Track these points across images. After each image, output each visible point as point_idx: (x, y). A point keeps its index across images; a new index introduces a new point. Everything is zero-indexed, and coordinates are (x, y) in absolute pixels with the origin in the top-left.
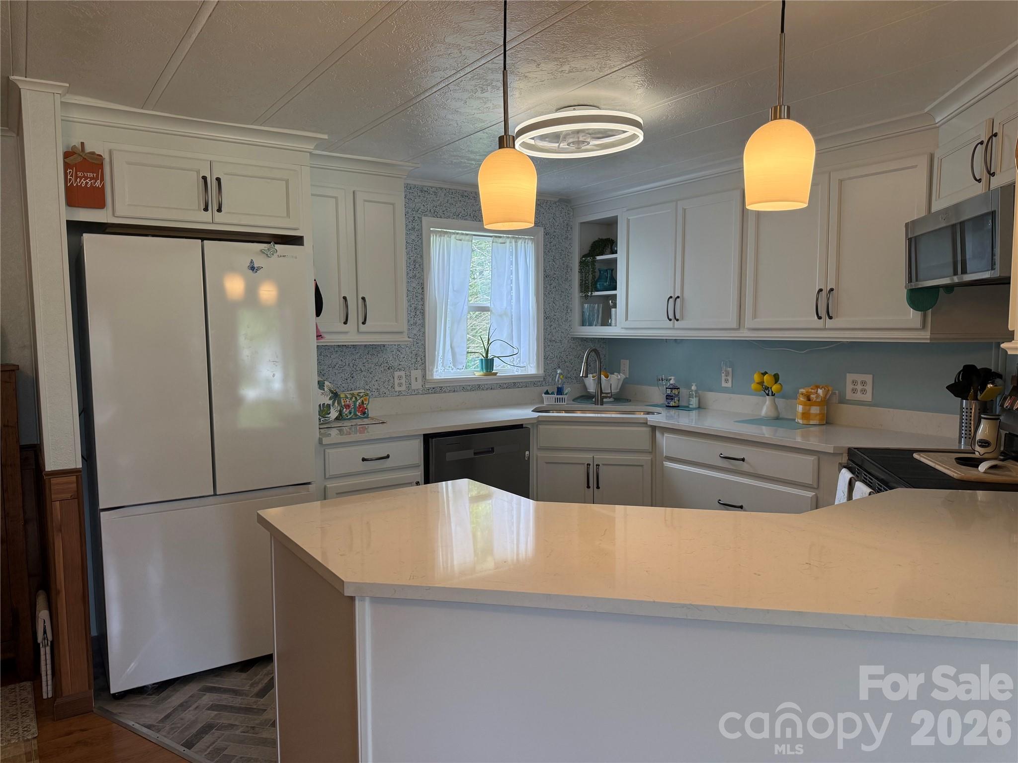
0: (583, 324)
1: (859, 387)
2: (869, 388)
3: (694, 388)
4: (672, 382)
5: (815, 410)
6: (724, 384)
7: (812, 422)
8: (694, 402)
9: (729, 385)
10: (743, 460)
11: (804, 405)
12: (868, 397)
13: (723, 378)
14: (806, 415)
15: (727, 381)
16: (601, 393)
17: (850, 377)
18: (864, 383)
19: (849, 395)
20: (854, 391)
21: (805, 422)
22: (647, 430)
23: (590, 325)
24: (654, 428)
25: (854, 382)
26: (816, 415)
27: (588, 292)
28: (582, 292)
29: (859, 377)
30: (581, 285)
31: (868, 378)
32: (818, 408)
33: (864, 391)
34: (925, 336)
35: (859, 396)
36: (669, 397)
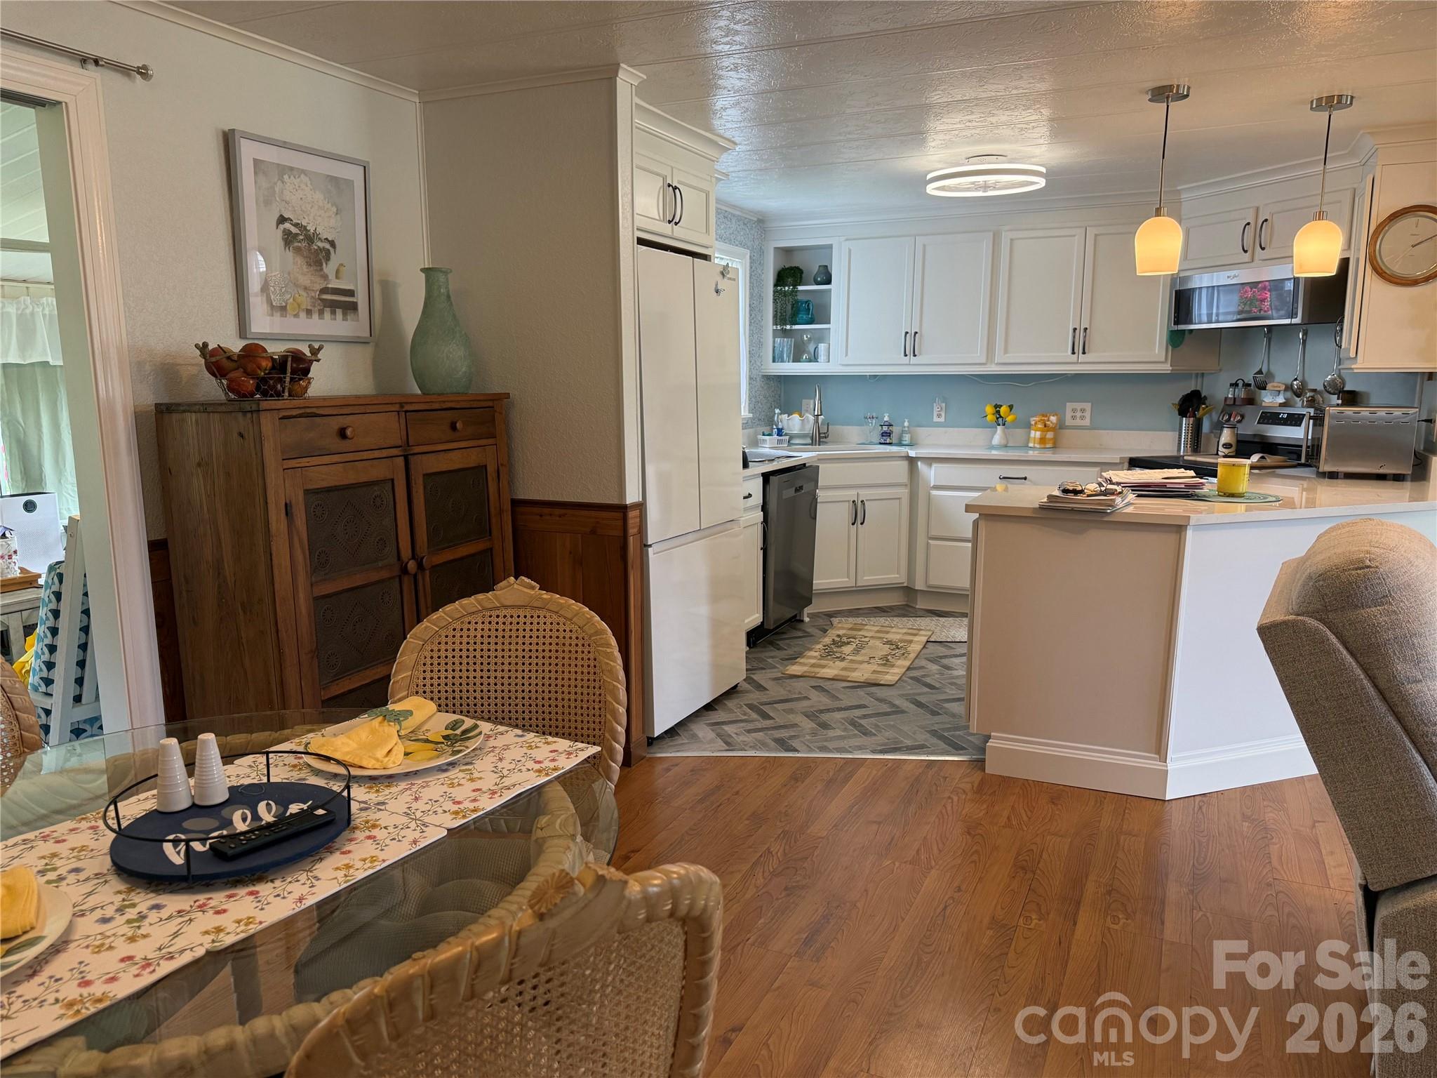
0: (774, 361)
1: (1079, 414)
2: (1088, 414)
3: (906, 424)
4: (886, 419)
5: (1050, 435)
6: (936, 419)
7: (1048, 446)
8: (907, 439)
9: (942, 419)
10: (1025, 478)
11: (1042, 431)
12: (1087, 422)
13: (935, 414)
14: (1042, 440)
15: (939, 416)
16: (819, 434)
17: (1069, 406)
18: (1083, 410)
19: (1069, 422)
20: (1074, 418)
21: (1043, 446)
22: (905, 464)
23: (782, 361)
24: (912, 461)
25: (1074, 410)
26: (1050, 439)
27: (786, 325)
28: (777, 325)
29: (1079, 406)
30: (775, 316)
31: (1088, 406)
32: (1052, 433)
33: (1082, 418)
34: (1166, 368)
35: (1078, 422)
36: (884, 434)
